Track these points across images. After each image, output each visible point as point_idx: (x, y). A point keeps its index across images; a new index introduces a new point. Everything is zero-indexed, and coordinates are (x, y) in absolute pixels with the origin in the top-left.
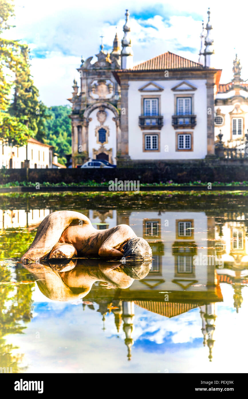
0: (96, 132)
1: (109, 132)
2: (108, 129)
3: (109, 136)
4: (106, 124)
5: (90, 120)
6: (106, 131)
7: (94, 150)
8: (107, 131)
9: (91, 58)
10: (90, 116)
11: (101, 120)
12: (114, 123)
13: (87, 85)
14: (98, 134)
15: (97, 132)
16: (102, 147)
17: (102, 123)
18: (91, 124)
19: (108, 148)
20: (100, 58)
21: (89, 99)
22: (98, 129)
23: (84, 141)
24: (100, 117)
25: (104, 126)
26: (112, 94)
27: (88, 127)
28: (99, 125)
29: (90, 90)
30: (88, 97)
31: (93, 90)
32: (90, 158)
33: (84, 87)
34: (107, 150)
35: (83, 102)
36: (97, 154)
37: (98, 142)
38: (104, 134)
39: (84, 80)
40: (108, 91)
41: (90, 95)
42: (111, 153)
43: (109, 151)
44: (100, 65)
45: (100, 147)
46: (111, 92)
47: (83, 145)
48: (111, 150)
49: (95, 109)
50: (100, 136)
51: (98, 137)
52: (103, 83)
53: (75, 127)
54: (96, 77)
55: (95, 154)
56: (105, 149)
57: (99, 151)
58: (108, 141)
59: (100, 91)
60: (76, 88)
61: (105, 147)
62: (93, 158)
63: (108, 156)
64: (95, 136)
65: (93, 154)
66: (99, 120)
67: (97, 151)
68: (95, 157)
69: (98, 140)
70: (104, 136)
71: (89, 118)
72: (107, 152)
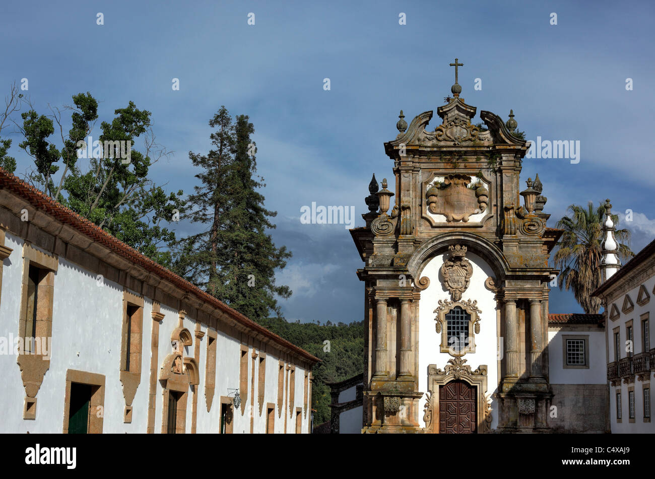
0: (438, 319)
1: (478, 319)
2: (475, 309)
3: (477, 331)
4: (465, 297)
5: (424, 284)
6: (468, 317)
7: (432, 371)
8: (473, 318)
9: (428, 116)
10: (423, 274)
11: (454, 285)
12: (491, 295)
13: (414, 189)
14: (445, 325)
15: (443, 318)
16: (457, 362)
17: (456, 294)
19: (474, 367)
20: (451, 117)
21: (420, 226)
22: (446, 310)
23: (406, 343)
24: (454, 275)
25: (463, 301)
26: (485, 213)
27: (419, 305)
28: (449, 300)
29: (423, 202)
30: (417, 219)
31: (433, 202)
32: (423, 393)
33: (406, 192)
34: (473, 370)
35: (406, 234)
36: (443, 383)
37: (445, 347)
38: (464, 325)
39: (406, 175)
40: (475, 205)
41: (424, 215)
42: (483, 379)
43: (478, 374)
44: (452, 134)
45: (450, 361)
46: (482, 209)
47: (404, 355)
48: (484, 373)
49: (437, 254)
50: (452, 331)
51: (445, 332)
52: (462, 184)
53: (381, 301)
54: (441, 167)
55: (436, 384)
56: (465, 367)
57: (447, 374)
58: (475, 346)
59: (453, 204)
60: (386, 195)
61: (466, 364)
62: (429, 394)
63: (475, 388)
64: (436, 330)
65: (430, 384)
66: (450, 284)
67: (443, 374)
68: (437, 392)
69: (446, 343)
70: (464, 331)
71: (422, 278)
72: (474, 377)
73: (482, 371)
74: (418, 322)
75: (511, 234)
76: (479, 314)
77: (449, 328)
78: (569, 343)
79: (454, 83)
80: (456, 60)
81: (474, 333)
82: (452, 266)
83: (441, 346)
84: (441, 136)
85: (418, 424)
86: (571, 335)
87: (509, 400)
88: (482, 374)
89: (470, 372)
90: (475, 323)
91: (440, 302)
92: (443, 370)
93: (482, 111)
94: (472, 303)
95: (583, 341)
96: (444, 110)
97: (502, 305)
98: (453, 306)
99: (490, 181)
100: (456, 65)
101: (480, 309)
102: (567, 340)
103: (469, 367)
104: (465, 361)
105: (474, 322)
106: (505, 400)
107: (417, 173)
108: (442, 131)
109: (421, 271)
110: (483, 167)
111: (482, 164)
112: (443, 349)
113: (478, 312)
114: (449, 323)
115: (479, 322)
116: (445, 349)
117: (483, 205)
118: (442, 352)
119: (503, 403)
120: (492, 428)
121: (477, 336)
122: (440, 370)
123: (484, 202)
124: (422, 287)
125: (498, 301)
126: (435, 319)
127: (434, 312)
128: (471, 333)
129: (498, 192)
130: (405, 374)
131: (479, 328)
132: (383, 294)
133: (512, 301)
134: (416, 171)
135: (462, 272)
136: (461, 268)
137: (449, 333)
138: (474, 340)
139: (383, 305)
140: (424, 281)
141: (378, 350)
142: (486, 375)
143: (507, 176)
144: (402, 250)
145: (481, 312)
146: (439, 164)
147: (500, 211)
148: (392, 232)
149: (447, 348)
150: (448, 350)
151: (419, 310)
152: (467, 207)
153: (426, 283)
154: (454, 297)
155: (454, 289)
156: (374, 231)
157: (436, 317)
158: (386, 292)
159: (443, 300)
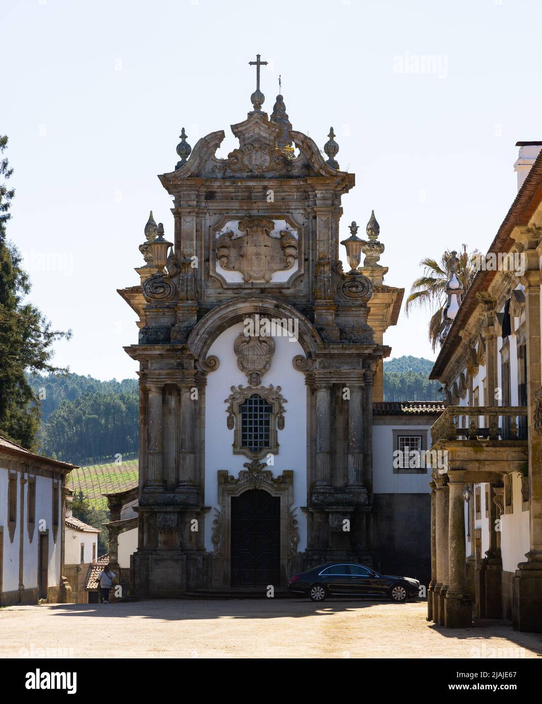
0: (230, 410)
1: (282, 410)
2: (279, 398)
3: (282, 425)
4: (268, 381)
5: (212, 364)
6: (269, 409)
7: (223, 477)
8: (276, 409)
9: (218, 137)
10: (211, 352)
11: (250, 367)
12: (301, 377)
13: (199, 238)
14: (238, 419)
15: (236, 409)
16: (255, 469)
17: (255, 377)
18: (211, 378)
19: (277, 473)
20: (249, 138)
21: (207, 287)
22: (241, 400)
23: (187, 443)
24: (250, 353)
25: (263, 387)
26: (294, 269)
27: (205, 393)
28: (245, 385)
29: (211, 256)
30: (203, 279)
31: (223, 256)
32: (210, 508)
33: (188, 243)
34: (275, 476)
35: (187, 299)
36: (235, 494)
37: (239, 447)
38: (264, 419)
39: (188, 219)
40: (281, 259)
41: (211, 273)
42: (287, 489)
43: (281, 483)
44: (250, 161)
45: (245, 466)
46: (289, 264)
47: (184, 459)
48: (288, 480)
49: (229, 326)
50: (248, 426)
51: (238, 429)
52: (262, 231)
53: (153, 390)
54: (236, 208)
55: (226, 495)
56: (265, 474)
57: (242, 482)
58: (277, 445)
59: (249, 258)
60: (161, 246)
61: (266, 469)
62: (219, 508)
63: (278, 500)
64: (228, 425)
65: (218, 495)
66: (245, 365)
67: (236, 483)
68: (228, 506)
69: (240, 443)
70: (264, 426)
71: (209, 357)
72: (275, 486)
73: (288, 476)
74: (204, 415)
75: (325, 299)
76: (284, 405)
77: (244, 423)
78: (402, 440)
79: (254, 90)
80: (258, 56)
81: (277, 429)
83: (234, 445)
84: (235, 164)
85: (204, 548)
87: (318, 515)
88: (286, 482)
89: (270, 479)
90: (279, 416)
91: (232, 388)
92: (236, 477)
94: (275, 389)
95: (420, 437)
96: (239, 129)
97: (312, 393)
98: (249, 395)
100: (258, 63)
101: (285, 397)
102: (399, 436)
103: (269, 473)
104: (265, 465)
105: (277, 414)
106: (315, 515)
107: (203, 215)
108: (237, 158)
109: (208, 349)
111: (290, 203)
112: (236, 450)
113: (282, 401)
114: (244, 416)
115: (284, 415)
116: (238, 449)
117: (290, 259)
118: (235, 453)
119: (313, 519)
120: (298, 551)
121: (280, 433)
122: (232, 478)
123: (291, 256)
124: (209, 370)
125: (308, 386)
126: (226, 411)
127: (226, 401)
128: (273, 429)
129: (311, 241)
130: (186, 484)
131: (283, 422)
132: (156, 380)
133: (325, 387)
134: (202, 213)
135: (261, 349)
136: (259, 344)
137: (244, 430)
138: (276, 438)
139: (157, 394)
140: (212, 362)
141: (151, 453)
142: (292, 483)
143: (322, 220)
144: (181, 321)
145: (286, 401)
146: (232, 204)
147: (313, 268)
148: (169, 296)
149: (242, 448)
150: (243, 450)
151: (205, 400)
152: (268, 262)
153: (214, 364)
154: (250, 382)
155: (251, 373)
156: (146, 296)
157: (228, 407)
158: (161, 377)
159: (237, 386)
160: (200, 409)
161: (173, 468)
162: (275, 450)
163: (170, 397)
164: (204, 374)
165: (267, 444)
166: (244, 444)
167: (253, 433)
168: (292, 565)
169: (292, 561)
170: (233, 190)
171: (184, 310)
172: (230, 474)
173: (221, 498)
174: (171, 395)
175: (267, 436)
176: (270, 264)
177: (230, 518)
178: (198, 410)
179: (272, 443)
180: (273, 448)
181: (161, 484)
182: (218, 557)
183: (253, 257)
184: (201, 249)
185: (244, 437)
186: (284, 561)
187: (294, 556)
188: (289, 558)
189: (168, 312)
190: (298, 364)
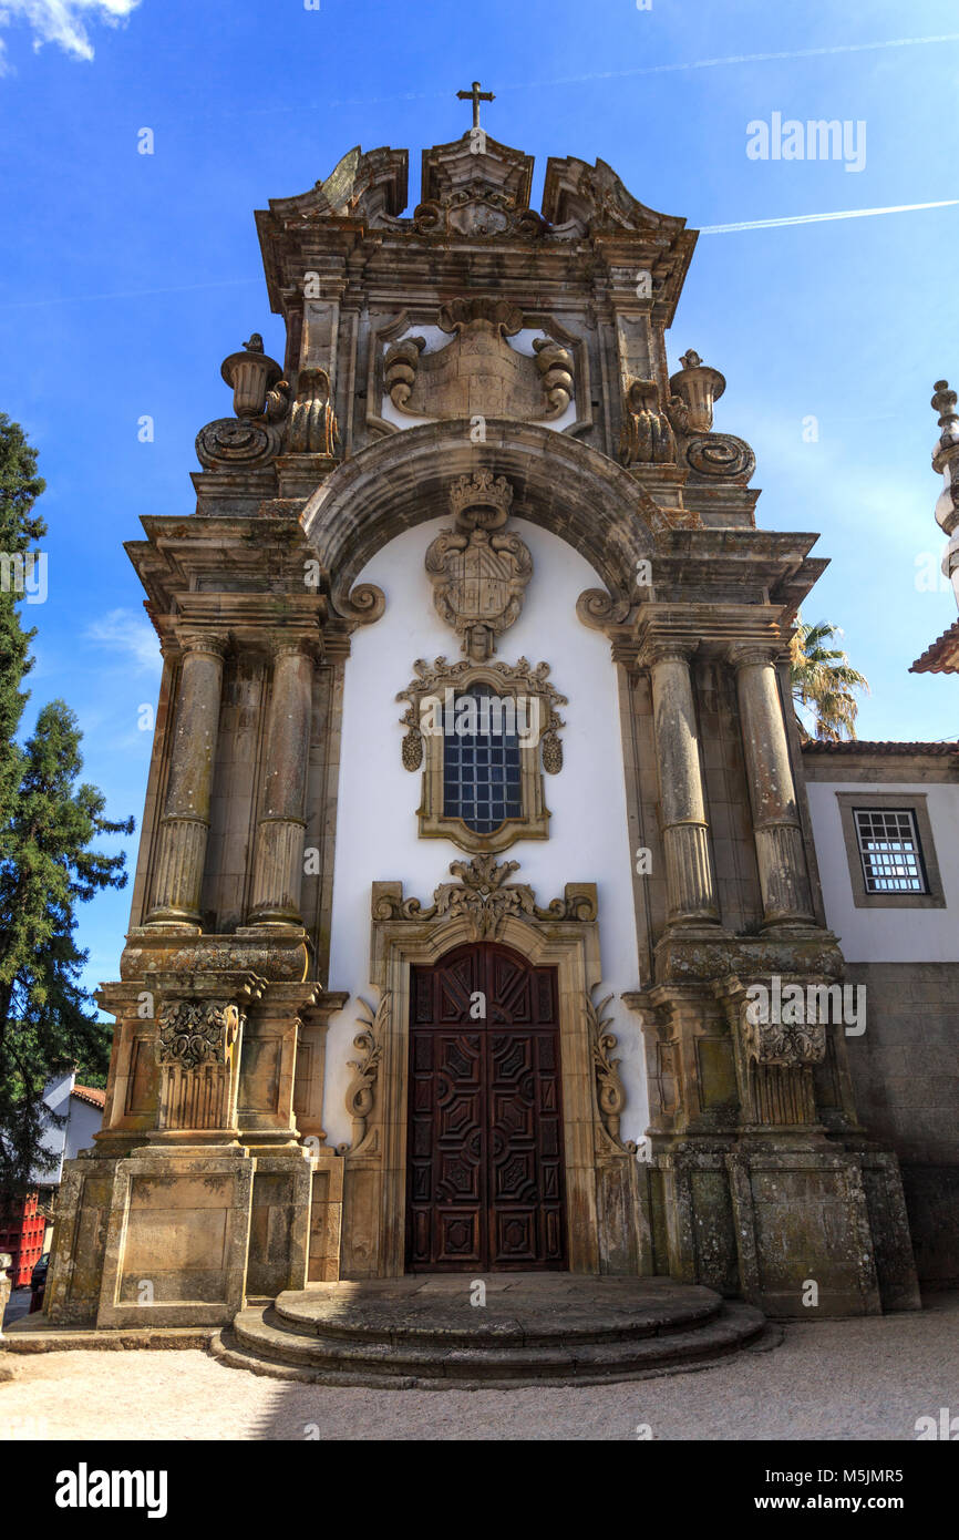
0: (410, 720)
1: (556, 721)
2: (547, 693)
3: (555, 762)
4: (511, 652)
5: (368, 606)
7: (390, 904)
10: (365, 577)
11: (469, 611)
13: (344, 349)
14: (434, 744)
16: (485, 879)
17: (482, 636)
19: (548, 892)
22: (442, 695)
23: (285, 793)
24: (470, 574)
25: (501, 667)
26: (569, 418)
27: (343, 675)
28: (454, 656)
29: (371, 386)
30: (350, 428)
31: (402, 382)
32: (344, 998)
33: (318, 350)
34: (544, 902)
35: (309, 450)
36: (424, 954)
37: (435, 819)
38: (505, 746)
39: (321, 306)
40: (536, 397)
41: (370, 416)
42: (583, 938)
43: (562, 919)
44: (463, 221)
45: (453, 870)
46: (557, 403)
47: (272, 838)
48: (583, 912)
49: (412, 524)
50: (461, 764)
51: (435, 768)
52: (495, 330)
53: (197, 646)
54: (430, 302)
55: (397, 955)
56: (513, 893)
57: (446, 918)
58: (546, 815)
59: (464, 383)
60: (253, 367)
61: (516, 878)
62: (374, 996)
63: (551, 972)
64: (404, 758)
65: (373, 957)
66: (455, 604)
67: (428, 919)
68: (401, 992)
69: (438, 805)
70: (504, 766)
71: (359, 587)
72: (546, 929)
73: (580, 906)
74: (339, 731)
75: (653, 460)
76: (558, 709)
78: (863, 819)
80: (475, 85)
81: (544, 772)
82: (463, 550)
83: (423, 813)
84: (429, 225)
85: (321, 1130)
86: (868, 794)
88: (576, 919)
89: (530, 909)
90: (546, 737)
91: (419, 664)
92: (428, 902)
93: (551, 161)
94: (534, 670)
95: (910, 813)
96: (441, 160)
97: (635, 678)
98: (464, 680)
99: (580, 336)
100: (476, 96)
101: (563, 689)
102: (854, 809)
103: (526, 892)
104: (513, 867)
105: (542, 733)
107: (357, 311)
108: (436, 216)
109: (357, 572)
110: (555, 306)
111: (553, 299)
112: (429, 826)
113: (554, 700)
114: (450, 739)
115: (561, 734)
116: (433, 825)
117: (560, 394)
118: (426, 834)
120: (625, 1140)
121: (553, 783)
122: (415, 906)
123: (560, 385)
124: (357, 617)
125: (621, 664)
126: (402, 722)
127: (401, 697)
128: (532, 770)
129: (604, 366)
130: (271, 912)
131: (560, 752)
132: (207, 621)
133: (678, 652)
134: (354, 303)
135: (497, 565)
136: (492, 554)
137: (450, 773)
138: (540, 793)
139: (206, 659)
140: (364, 598)
141: (170, 820)
142: (593, 921)
143: (629, 322)
144: (290, 494)
145: (564, 700)
146: (422, 295)
147: (611, 416)
148: (263, 456)
149: (445, 821)
150: (448, 827)
151: (342, 691)
152: (509, 398)
153: (371, 601)
154: (468, 648)
155: (469, 624)
156: (205, 454)
157: (407, 712)
158: (222, 614)
159: (431, 661)
160: (328, 716)
161: (239, 876)
162: (539, 827)
163: (244, 684)
164: (342, 628)
165: (515, 812)
166: (450, 811)
167: (475, 783)
168: (610, 1191)
169: (610, 1176)
170: (427, 267)
171: (298, 469)
172: (409, 894)
173: (380, 965)
174: (250, 678)
175: (516, 793)
176: (511, 404)
177: (406, 1030)
178: (321, 719)
179: (528, 805)
180: (532, 820)
181: (193, 916)
182: (363, 1164)
183: (473, 377)
184: (348, 371)
185: (450, 792)
186: (582, 1179)
187: (615, 1157)
188: (600, 1163)
189: (257, 486)
190: (594, 609)
